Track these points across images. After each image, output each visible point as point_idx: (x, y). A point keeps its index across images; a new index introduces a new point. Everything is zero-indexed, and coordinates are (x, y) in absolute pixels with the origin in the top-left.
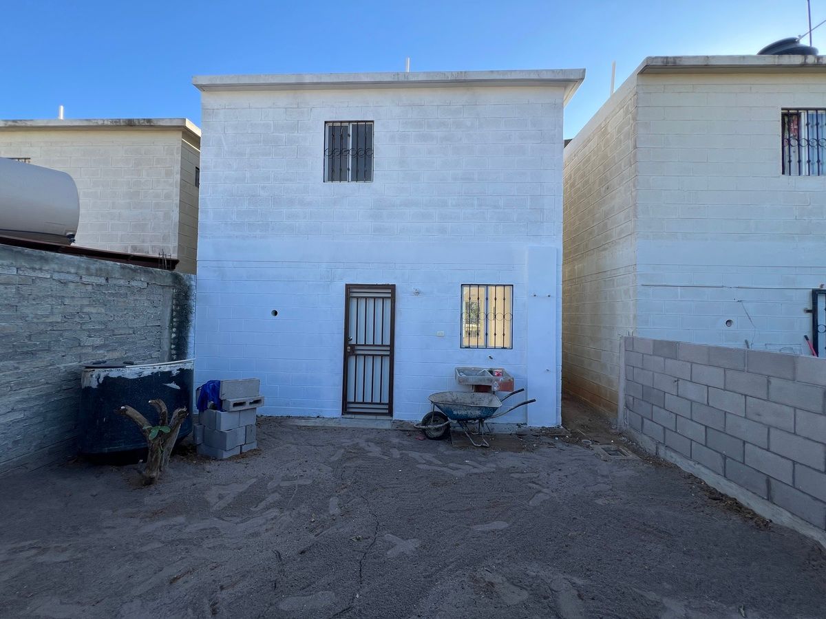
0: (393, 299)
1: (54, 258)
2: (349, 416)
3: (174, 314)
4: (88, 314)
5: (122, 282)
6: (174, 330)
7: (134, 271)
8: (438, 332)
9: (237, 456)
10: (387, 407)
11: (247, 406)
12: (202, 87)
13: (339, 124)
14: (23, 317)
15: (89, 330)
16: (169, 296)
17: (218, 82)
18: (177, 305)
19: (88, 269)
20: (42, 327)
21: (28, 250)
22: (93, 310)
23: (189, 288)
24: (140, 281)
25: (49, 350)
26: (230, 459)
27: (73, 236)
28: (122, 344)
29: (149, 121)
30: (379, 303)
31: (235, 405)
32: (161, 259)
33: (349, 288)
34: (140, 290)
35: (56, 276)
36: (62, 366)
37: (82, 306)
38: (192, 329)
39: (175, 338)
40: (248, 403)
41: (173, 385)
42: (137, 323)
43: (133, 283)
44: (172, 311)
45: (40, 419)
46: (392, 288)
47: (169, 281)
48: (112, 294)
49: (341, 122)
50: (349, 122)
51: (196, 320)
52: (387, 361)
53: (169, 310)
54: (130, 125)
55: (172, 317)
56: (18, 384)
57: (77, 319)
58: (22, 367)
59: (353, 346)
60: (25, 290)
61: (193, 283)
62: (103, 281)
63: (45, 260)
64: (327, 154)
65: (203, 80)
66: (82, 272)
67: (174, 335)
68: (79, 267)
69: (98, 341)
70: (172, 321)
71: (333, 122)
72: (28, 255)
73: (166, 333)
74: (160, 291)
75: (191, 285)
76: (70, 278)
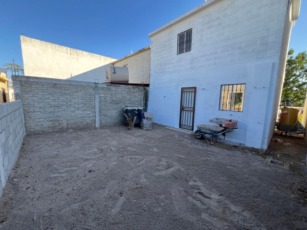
0: (195, 92)
1: (121, 86)
2: (181, 129)
3: (144, 97)
4: (126, 97)
5: (132, 90)
6: (144, 101)
7: (135, 87)
8: (210, 104)
9: (146, 130)
10: (191, 128)
11: (149, 119)
12: (150, 36)
13: (182, 34)
14: (116, 97)
15: (127, 100)
16: (143, 93)
17: (153, 34)
18: (145, 95)
19: (126, 88)
20: (119, 99)
21: (117, 85)
22: (127, 96)
23: (148, 91)
24: (136, 90)
25: (120, 103)
26: (145, 130)
27: (128, 81)
28: (133, 103)
29: (144, 49)
30: (191, 93)
31: (146, 118)
32: (141, 84)
33: (182, 89)
34: (136, 92)
35: (121, 89)
36: (122, 107)
37: (125, 95)
38: (149, 101)
39: (144, 103)
40: (149, 118)
41: (136, 112)
42: (136, 99)
43: (135, 90)
44: (144, 96)
45: (119, 116)
46: (195, 88)
47: (143, 89)
48: (130, 93)
49: (182, 33)
50: (185, 32)
51: (150, 99)
52: (192, 113)
53: (143, 96)
54: (141, 51)
55: (144, 98)
56: (116, 109)
57: (125, 98)
58: (117, 106)
59: (183, 107)
60: (116, 92)
61: (149, 90)
62: (129, 90)
63: (119, 86)
64: (178, 45)
65: (150, 34)
66: (125, 88)
67: (144, 102)
68: (124, 87)
69: (128, 103)
70: (144, 99)
71: (180, 34)
72: (117, 86)
73: (142, 102)
74: (141, 92)
75: (148, 90)
76: (123, 89)
